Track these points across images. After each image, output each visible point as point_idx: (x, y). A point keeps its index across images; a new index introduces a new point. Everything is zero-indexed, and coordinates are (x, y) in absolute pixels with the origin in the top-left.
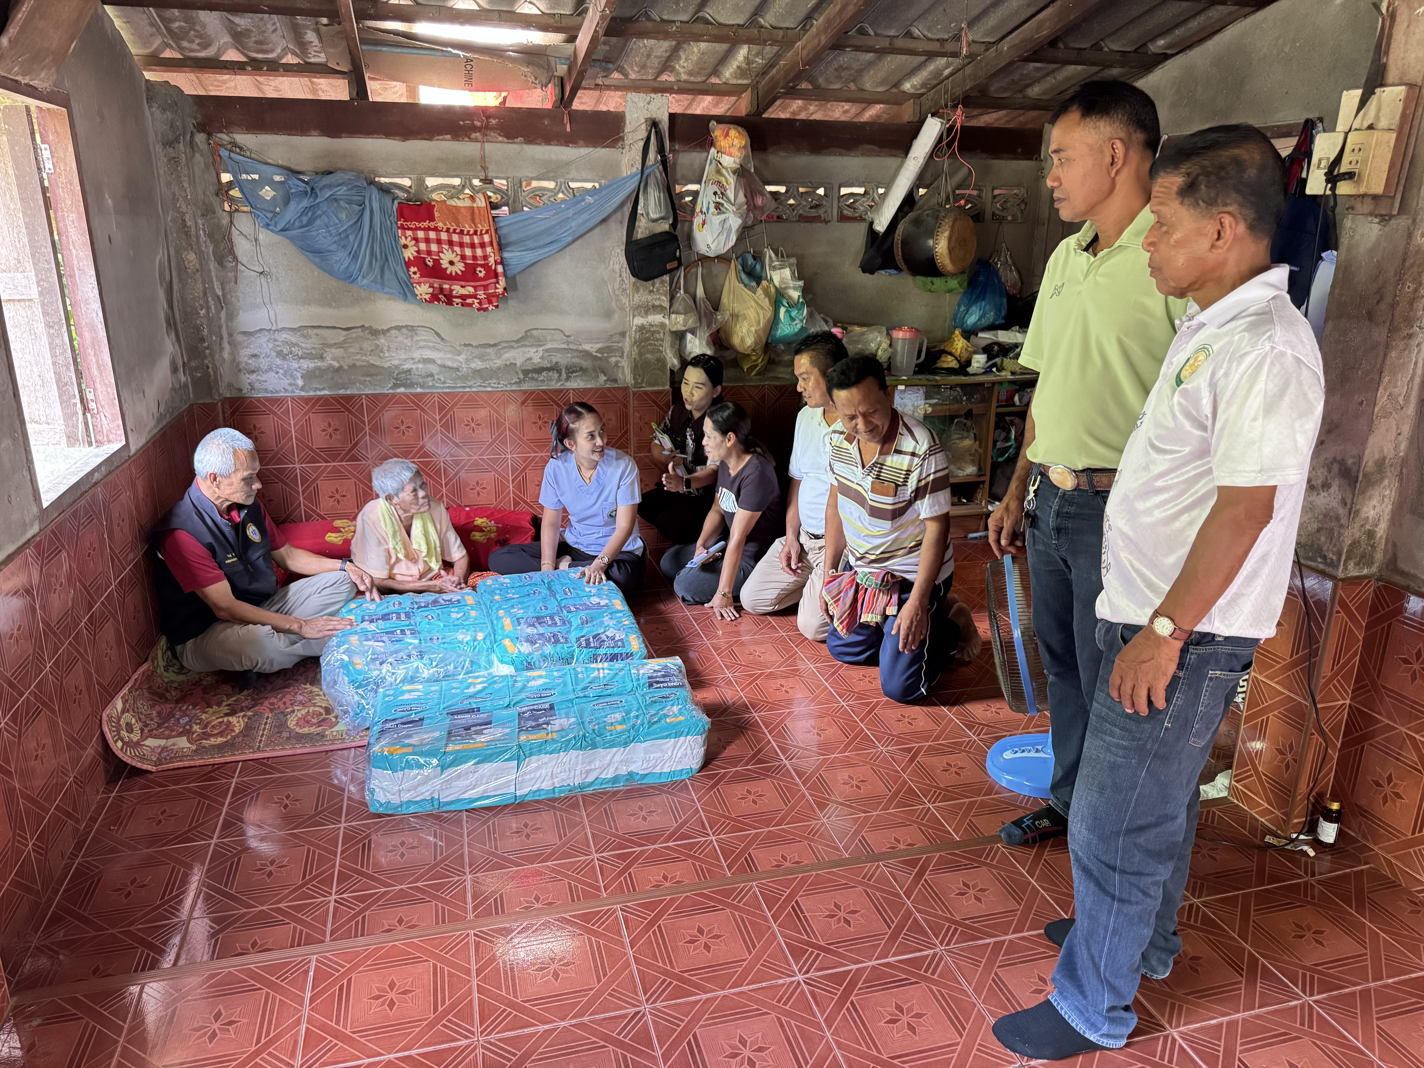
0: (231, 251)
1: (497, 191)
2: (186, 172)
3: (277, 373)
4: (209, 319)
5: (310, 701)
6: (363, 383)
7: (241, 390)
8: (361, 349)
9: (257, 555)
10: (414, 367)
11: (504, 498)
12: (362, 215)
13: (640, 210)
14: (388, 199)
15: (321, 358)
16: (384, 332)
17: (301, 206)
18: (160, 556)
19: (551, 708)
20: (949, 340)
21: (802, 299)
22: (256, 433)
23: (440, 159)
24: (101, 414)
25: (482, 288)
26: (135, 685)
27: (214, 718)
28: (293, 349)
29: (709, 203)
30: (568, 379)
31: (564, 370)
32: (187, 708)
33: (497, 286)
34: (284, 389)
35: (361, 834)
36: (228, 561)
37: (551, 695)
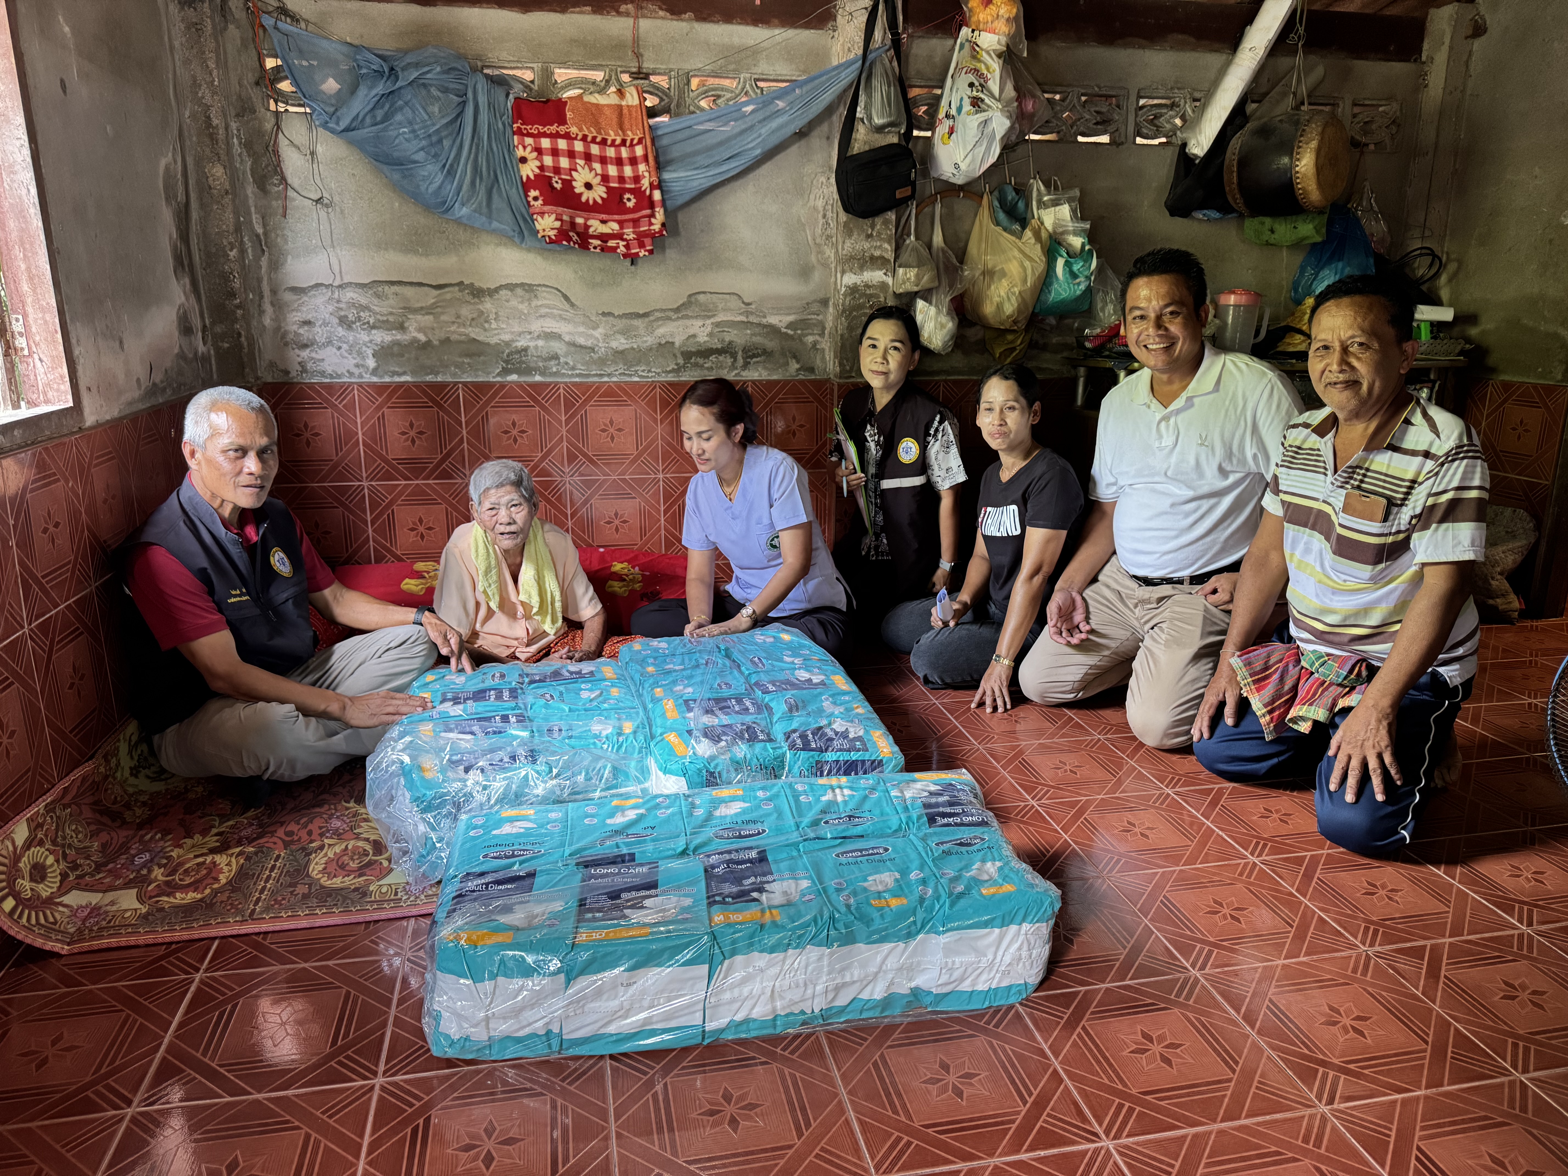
0: (277, 169)
1: (656, 90)
2: (213, 45)
3: (339, 348)
4: (243, 267)
5: (352, 832)
6: (460, 366)
7: (287, 373)
8: (458, 317)
9: (285, 595)
10: (532, 344)
11: (653, 535)
12: (462, 112)
13: (860, 113)
14: (500, 93)
15: (402, 327)
16: (492, 292)
17: (374, 92)
18: (127, 590)
19: (762, 858)
20: (1293, 314)
21: (1087, 247)
22: (308, 435)
23: (575, 41)
24: (36, 356)
25: (631, 224)
26: (63, 797)
27: (192, 856)
28: (362, 314)
29: (962, 99)
30: (746, 366)
31: (740, 353)
32: (152, 838)
33: (653, 220)
34: (348, 371)
35: (411, 1105)
36: (233, 600)
37: (759, 833)
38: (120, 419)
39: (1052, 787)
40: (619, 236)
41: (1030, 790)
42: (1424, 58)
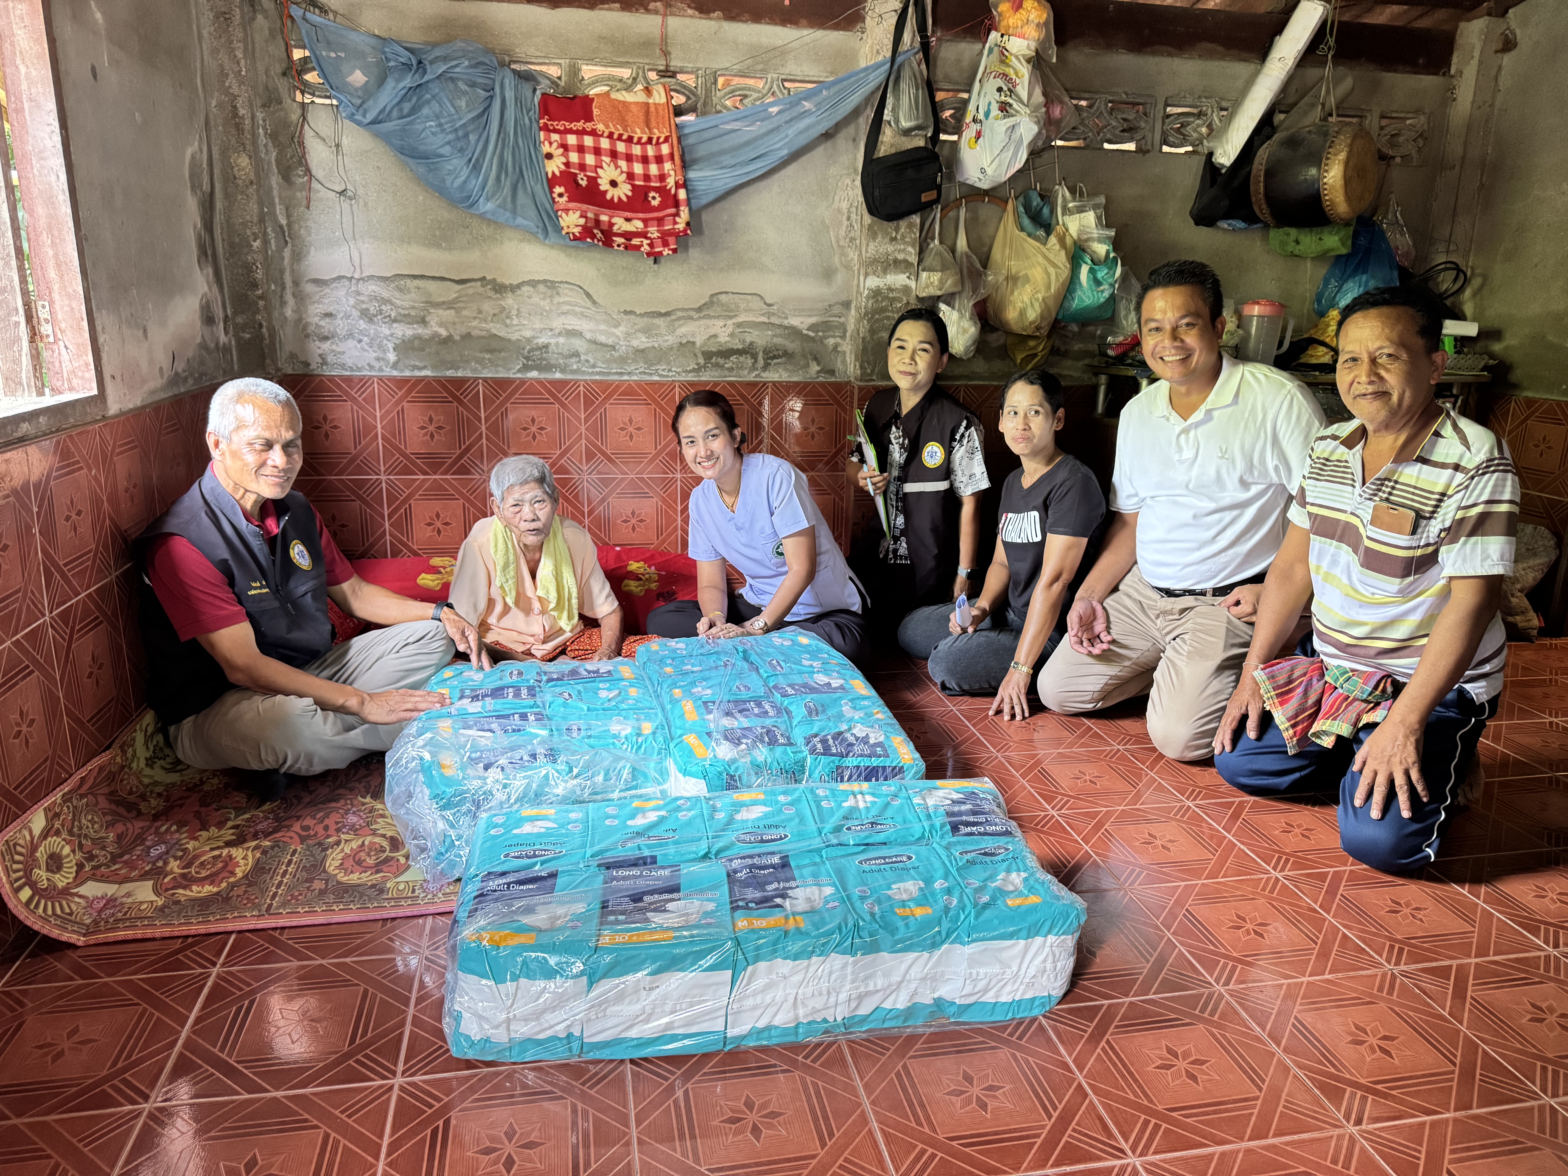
0: (302, 160)
1: (682, 89)
2: (241, 35)
3: (360, 341)
4: (266, 258)
5: (368, 827)
6: (480, 361)
7: (307, 364)
8: (480, 312)
9: (303, 589)
10: (553, 341)
11: (670, 535)
12: (489, 106)
13: (887, 115)
14: (527, 88)
15: (423, 322)
16: (514, 288)
17: (401, 85)
18: (147, 580)
19: (785, 864)
20: (1316, 326)
21: (1112, 255)
22: (326, 427)
23: (603, 38)
24: (61, 343)
25: (655, 223)
26: (80, 787)
27: (207, 848)
28: (383, 307)
29: (990, 104)
30: (766, 367)
31: (761, 354)
32: (168, 830)
33: (678, 219)
34: (369, 365)
35: (430, 1106)
36: (253, 592)
37: (781, 839)
38: (143, 407)
39: (1072, 797)
40: (644, 235)
41: (1049, 799)
42: (1453, 72)
